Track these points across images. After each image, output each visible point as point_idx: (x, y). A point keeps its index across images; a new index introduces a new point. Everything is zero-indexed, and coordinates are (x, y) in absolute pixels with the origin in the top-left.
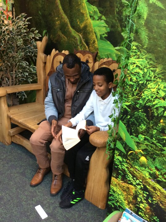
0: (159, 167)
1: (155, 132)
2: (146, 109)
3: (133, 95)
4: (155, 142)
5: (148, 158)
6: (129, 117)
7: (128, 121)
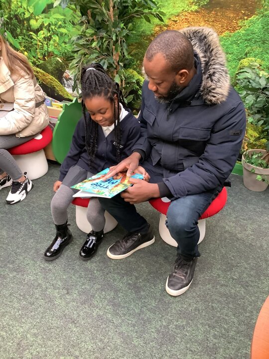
0: (34, 55)
1: (25, 31)
2: (16, 16)
3: (7, 9)
4: (27, 38)
5: (28, 51)
6: (10, 26)
7: (11, 29)
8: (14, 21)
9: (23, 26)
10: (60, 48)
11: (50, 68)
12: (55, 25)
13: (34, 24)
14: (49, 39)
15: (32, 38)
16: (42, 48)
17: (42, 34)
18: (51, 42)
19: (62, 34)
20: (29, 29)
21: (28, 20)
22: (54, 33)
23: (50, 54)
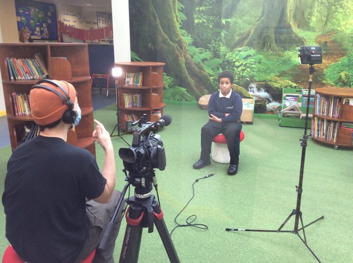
8: (226, 63)
9: (231, 65)
10: (250, 74)
11: (241, 83)
12: (249, 64)
13: (237, 64)
14: (244, 70)
15: (234, 70)
16: (239, 74)
17: (240, 68)
18: (246, 71)
19: (252, 68)
20: (234, 66)
21: (235, 62)
22: (248, 67)
23: (243, 77)
